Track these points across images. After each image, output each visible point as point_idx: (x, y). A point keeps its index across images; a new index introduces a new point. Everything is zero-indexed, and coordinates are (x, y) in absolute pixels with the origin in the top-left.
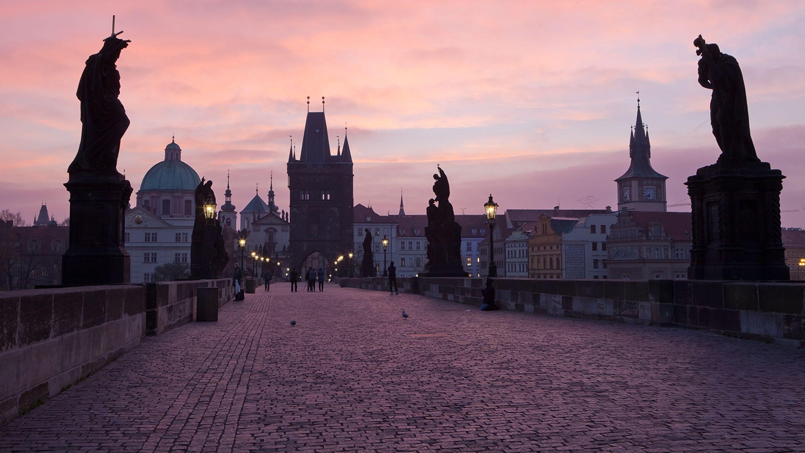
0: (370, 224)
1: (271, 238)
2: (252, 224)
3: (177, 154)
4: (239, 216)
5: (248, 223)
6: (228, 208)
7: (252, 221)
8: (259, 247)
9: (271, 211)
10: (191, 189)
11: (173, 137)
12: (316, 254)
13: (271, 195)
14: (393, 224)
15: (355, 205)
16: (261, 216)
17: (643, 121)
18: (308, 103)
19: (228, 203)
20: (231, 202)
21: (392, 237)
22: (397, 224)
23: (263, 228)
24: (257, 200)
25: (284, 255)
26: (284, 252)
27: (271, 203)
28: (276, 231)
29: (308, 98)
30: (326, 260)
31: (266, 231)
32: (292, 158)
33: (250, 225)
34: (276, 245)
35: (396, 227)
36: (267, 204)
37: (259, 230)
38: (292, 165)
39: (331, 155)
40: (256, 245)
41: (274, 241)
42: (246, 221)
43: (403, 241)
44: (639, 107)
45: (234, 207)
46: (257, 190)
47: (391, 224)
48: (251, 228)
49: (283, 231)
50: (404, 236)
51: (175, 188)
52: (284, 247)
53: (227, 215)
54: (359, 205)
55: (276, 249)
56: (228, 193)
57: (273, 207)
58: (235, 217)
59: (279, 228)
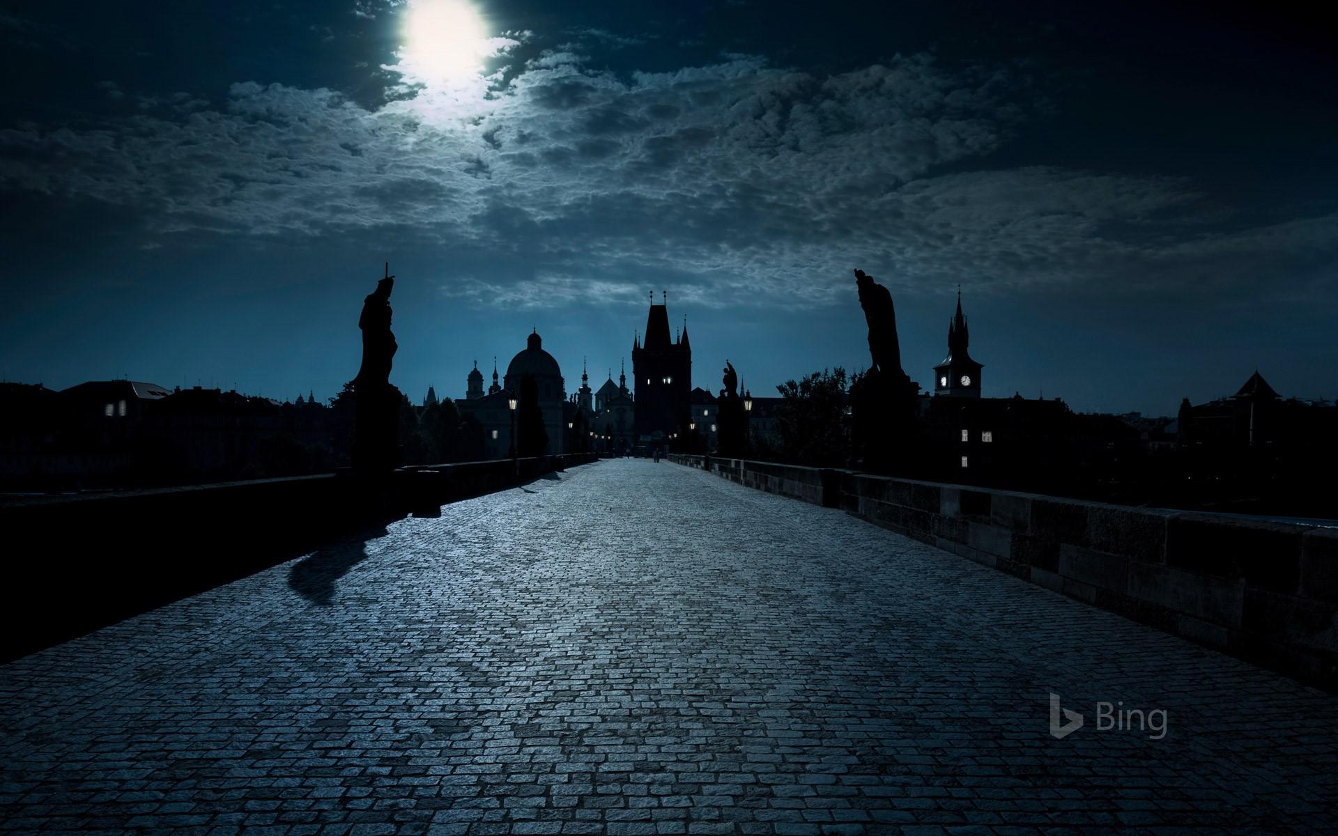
1: (621, 417)
2: (606, 405)
3: (538, 343)
4: (594, 397)
5: (602, 403)
6: (585, 391)
7: (606, 402)
9: (621, 391)
10: (550, 374)
11: (535, 329)
13: (623, 378)
15: (693, 388)
16: (613, 398)
17: (963, 312)
18: (651, 297)
19: (585, 386)
20: (587, 385)
23: (615, 408)
24: (610, 383)
27: (623, 386)
28: (626, 410)
29: (651, 293)
32: (636, 348)
36: (619, 386)
38: (637, 352)
39: (672, 343)
41: (625, 419)
42: (600, 402)
44: (959, 299)
45: (590, 390)
46: (610, 376)
49: (631, 410)
53: (584, 398)
54: (698, 389)
56: (585, 378)
57: (623, 389)
58: (591, 398)
59: (628, 408)
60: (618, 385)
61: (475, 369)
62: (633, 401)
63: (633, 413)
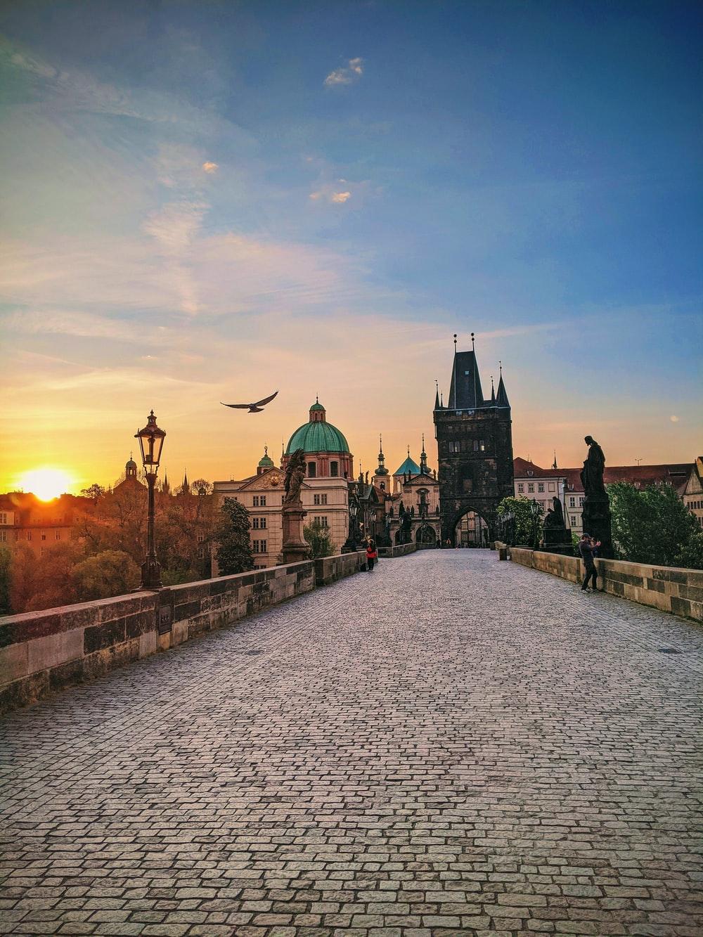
0: (532, 479)
1: (423, 499)
2: (404, 485)
3: (322, 415)
4: (392, 478)
5: (400, 485)
6: (382, 472)
7: (403, 483)
8: (411, 508)
9: (422, 471)
10: (337, 450)
11: (318, 398)
12: (472, 514)
13: (424, 457)
14: (561, 478)
15: (514, 458)
16: (412, 477)
18: (455, 341)
19: (381, 467)
20: (384, 465)
22: (565, 478)
23: (414, 489)
24: (409, 462)
25: (437, 516)
26: (437, 513)
27: (424, 465)
28: (428, 491)
29: (455, 336)
30: (483, 521)
31: (418, 492)
32: (438, 405)
34: (429, 506)
35: (563, 481)
36: (419, 465)
37: (410, 492)
39: (485, 399)
40: (409, 506)
41: (427, 502)
42: (398, 484)
43: (572, 496)
45: (387, 471)
46: (409, 453)
47: (557, 478)
49: (435, 491)
50: (573, 491)
51: (320, 449)
52: (437, 508)
53: (381, 479)
54: (520, 459)
55: (429, 510)
56: (381, 458)
57: (424, 468)
58: (389, 481)
59: (431, 489)
60: (418, 462)
61: (266, 455)
62: (437, 479)
63: (437, 495)
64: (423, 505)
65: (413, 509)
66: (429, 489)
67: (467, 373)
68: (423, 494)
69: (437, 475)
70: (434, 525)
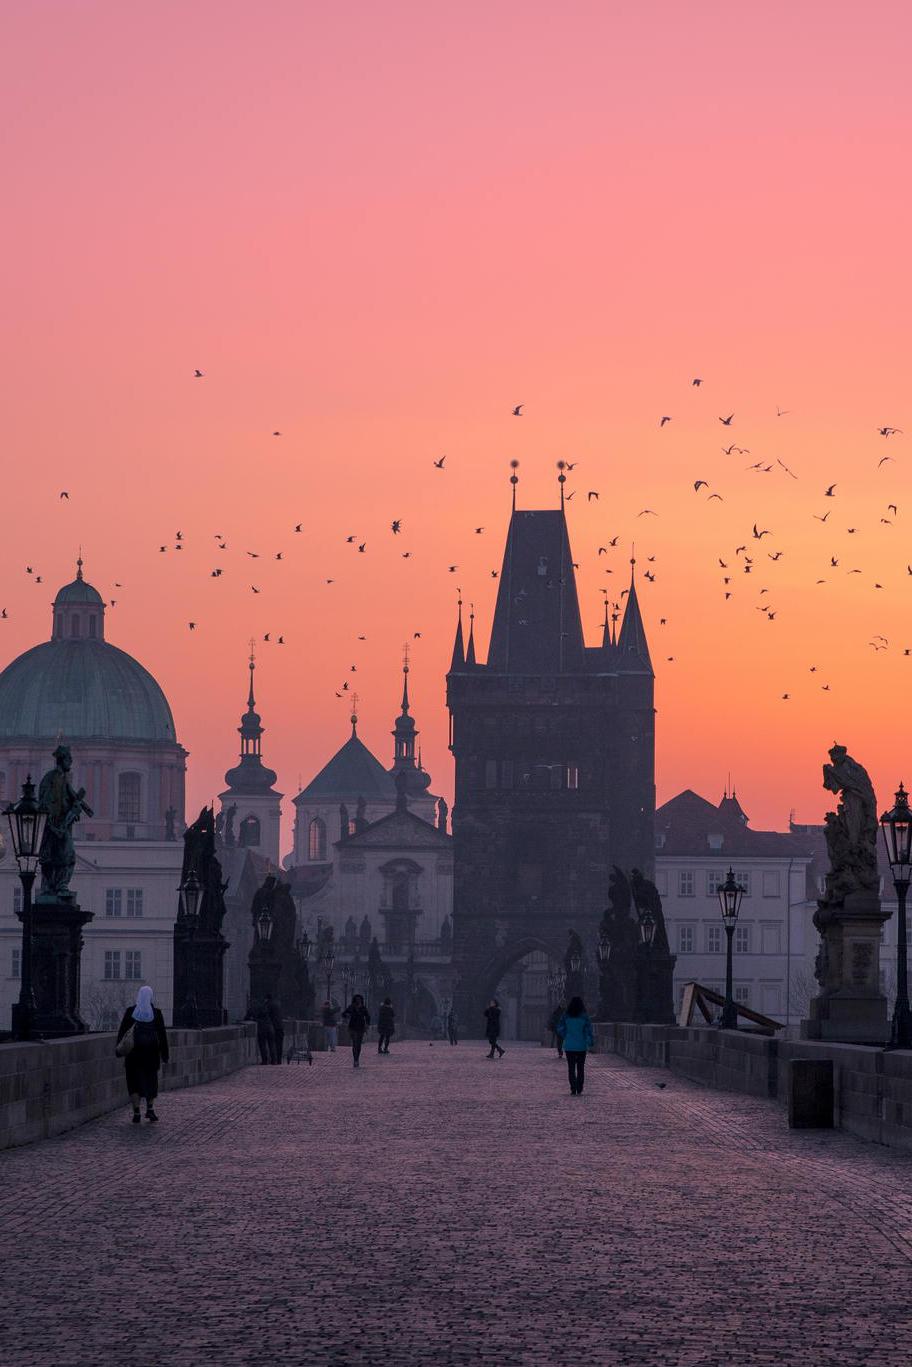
0: (718, 860)
1: (400, 893)
2: (339, 845)
3: (93, 617)
5: (323, 835)
6: (251, 778)
7: (335, 835)
8: (359, 926)
9: (402, 793)
10: (139, 736)
11: (80, 563)
13: (405, 731)
14: (796, 860)
16: (368, 817)
18: (514, 480)
19: (251, 761)
20: (260, 756)
21: (792, 903)
22: (809, 860)
23: (374, 860)
25: (445, 952)
26: (443, 943)
27: (405, 761)
28: (417, 870)
29: (515, 464)
31: (386, 870)
32: (462, 661)
33: (330, 850)
34: (419, 919)
35: (804, 869)
36: (388, 764)
37: (359, 869)
38: (463, 679)
39: (587, 646)
40: (351, 919)
41: (412, 907)
42: (315, 832)
45: (272, 777)
46: (354, 721)
47: (788, 861)
48: (332, 856)
49: (441, 870)
51: (90, 734)
52: (445, 927)
53: (246, 806)
55: (418, 931)
56: (251, 727)
57: (409, 778)
58: (277, 813)
59: (427, 860)
62: (450, 831)
63: (448, 881)
64: (401, 916)
65: (366, 926)
66: (421, 863)
67: (542, 571)
68: (401, 876)
69: (449, 818)
70: (432, 982)
